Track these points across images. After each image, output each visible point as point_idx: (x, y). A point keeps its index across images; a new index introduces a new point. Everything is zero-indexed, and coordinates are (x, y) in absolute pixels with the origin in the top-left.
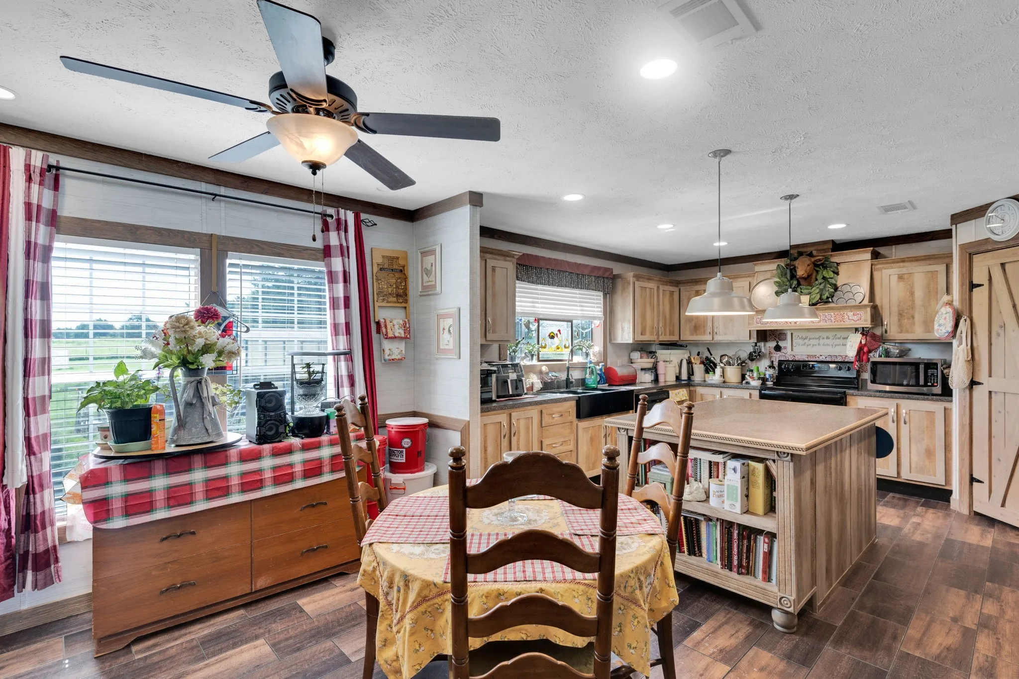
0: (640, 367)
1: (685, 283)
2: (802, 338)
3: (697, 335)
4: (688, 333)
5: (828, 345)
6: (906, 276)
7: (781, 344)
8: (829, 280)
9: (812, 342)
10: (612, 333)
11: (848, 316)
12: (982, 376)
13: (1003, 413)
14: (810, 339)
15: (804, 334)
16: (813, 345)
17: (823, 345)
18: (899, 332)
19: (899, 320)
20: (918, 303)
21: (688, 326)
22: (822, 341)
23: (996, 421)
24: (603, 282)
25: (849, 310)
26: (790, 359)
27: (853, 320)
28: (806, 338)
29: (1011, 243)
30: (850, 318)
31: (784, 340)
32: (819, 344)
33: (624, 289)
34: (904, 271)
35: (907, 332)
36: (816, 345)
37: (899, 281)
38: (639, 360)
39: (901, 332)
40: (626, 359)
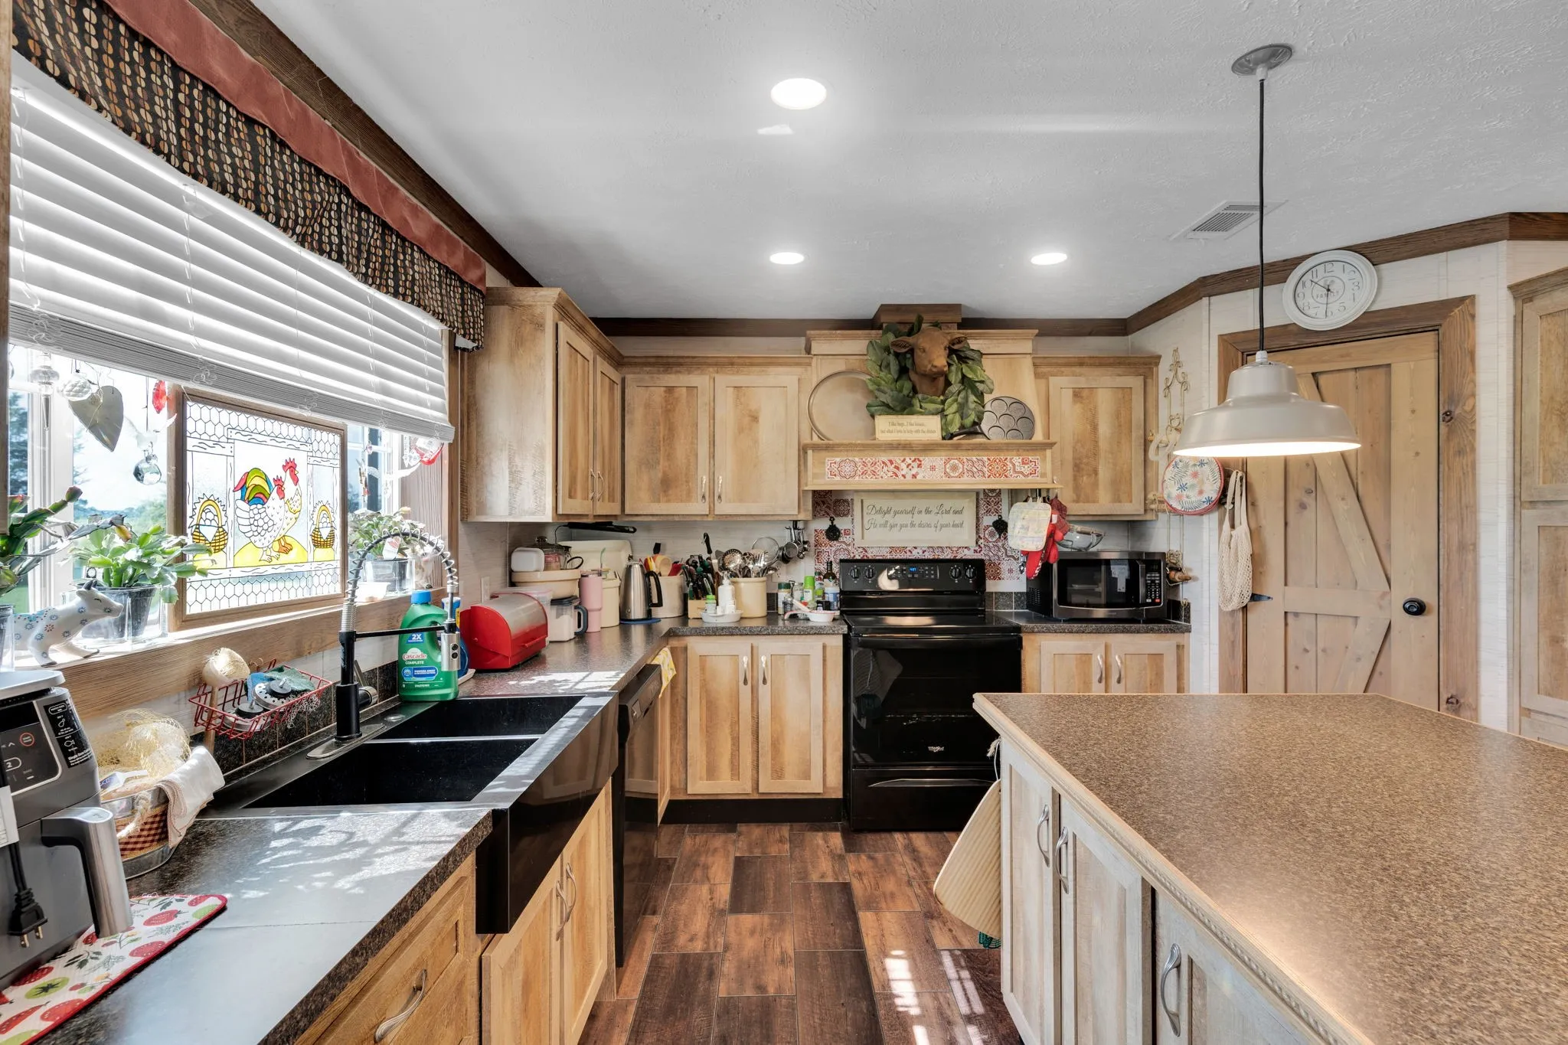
0: (550, 597)
1: (636, 364)
2: (880, 511)
3: (668, 501)
4: (644, 495)
5: (929, 526)
6: (1085, 393)
7: (841, 524)
8: (977, 384)
9: (901, 519)
10: (473, 491)
11: (1014, 465)
12: (1273, 585)
13: (1312, 654)
14: (896, 513)
15: (883, 503)
16: (902, 526)
17: (920, 525)
18: (1074, 501)
19: (1075, 478)
20: (1103, 445)
21: (645, 478)
22: (918, 518)
23: (1297, 668)
24: (462, 299)
25: (1015, 452)
26: (857, 557)
27: (1022, 473)
28: (888, 512)
29: (1343, 335)
30: (1018, 469)
31: (845, 515)
32: (913, 525)
33: (520, 341)
34: (1082, 383)
35: (1087, 501)
36: (906, 526)
37: (1075, 402)
38: (542, 576)
39: (1077, 501)
40: (498, 572)
